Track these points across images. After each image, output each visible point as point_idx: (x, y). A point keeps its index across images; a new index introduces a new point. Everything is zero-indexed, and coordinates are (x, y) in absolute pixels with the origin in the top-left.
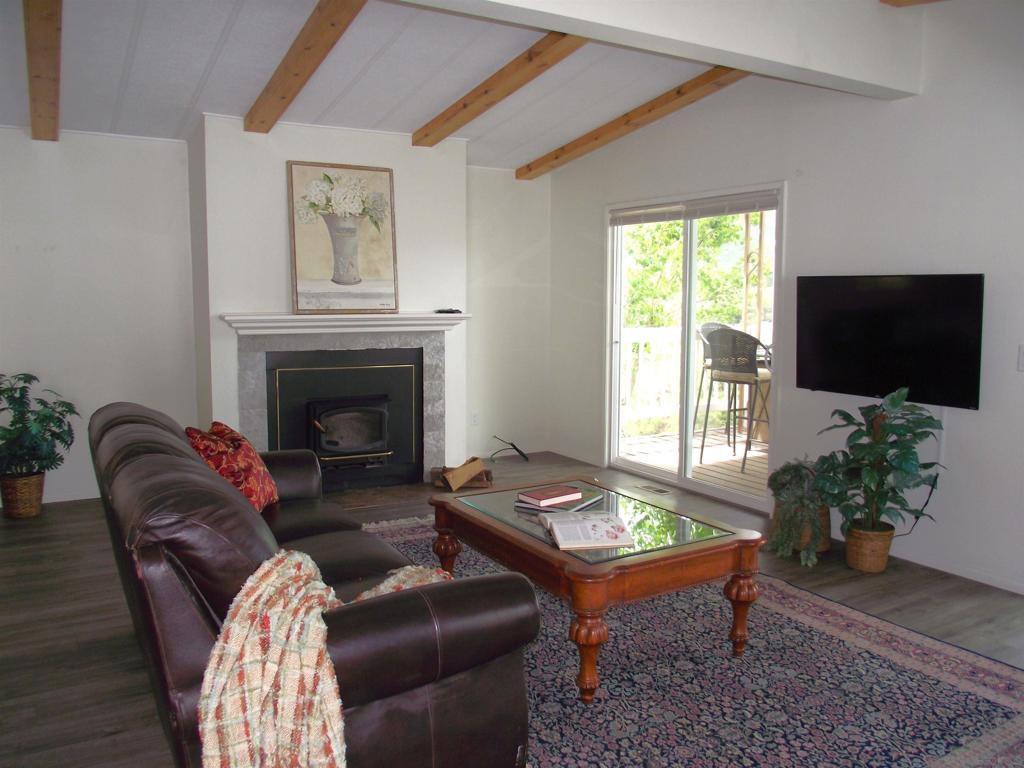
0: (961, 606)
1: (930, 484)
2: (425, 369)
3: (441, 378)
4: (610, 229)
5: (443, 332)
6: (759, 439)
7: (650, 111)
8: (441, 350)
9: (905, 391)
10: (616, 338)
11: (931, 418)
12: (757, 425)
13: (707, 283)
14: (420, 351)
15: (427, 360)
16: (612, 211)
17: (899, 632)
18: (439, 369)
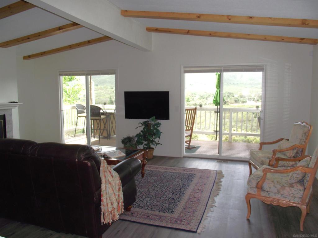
0: (172, 161)
1: (159, 137)
2: (6, 121)
3: (11, 124)
4: (59, 77)
5: (11, 109)
6: (97, 135)
7: (79, 45)
8: (11, 115)
9: (154, 117)
10: (62, 109)
11: (158, 123)
12: (96, 131)
13: (66, 92)
14: (4, 115)
15: (7, 119)
16: (60, 72)
17: (166, 167)
18: (11, 121)
